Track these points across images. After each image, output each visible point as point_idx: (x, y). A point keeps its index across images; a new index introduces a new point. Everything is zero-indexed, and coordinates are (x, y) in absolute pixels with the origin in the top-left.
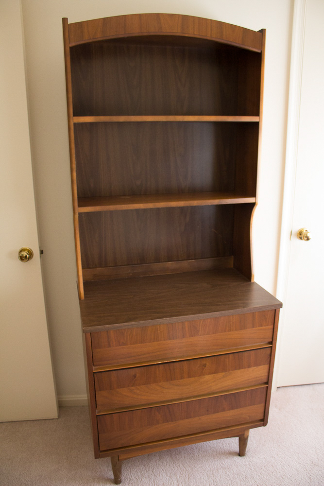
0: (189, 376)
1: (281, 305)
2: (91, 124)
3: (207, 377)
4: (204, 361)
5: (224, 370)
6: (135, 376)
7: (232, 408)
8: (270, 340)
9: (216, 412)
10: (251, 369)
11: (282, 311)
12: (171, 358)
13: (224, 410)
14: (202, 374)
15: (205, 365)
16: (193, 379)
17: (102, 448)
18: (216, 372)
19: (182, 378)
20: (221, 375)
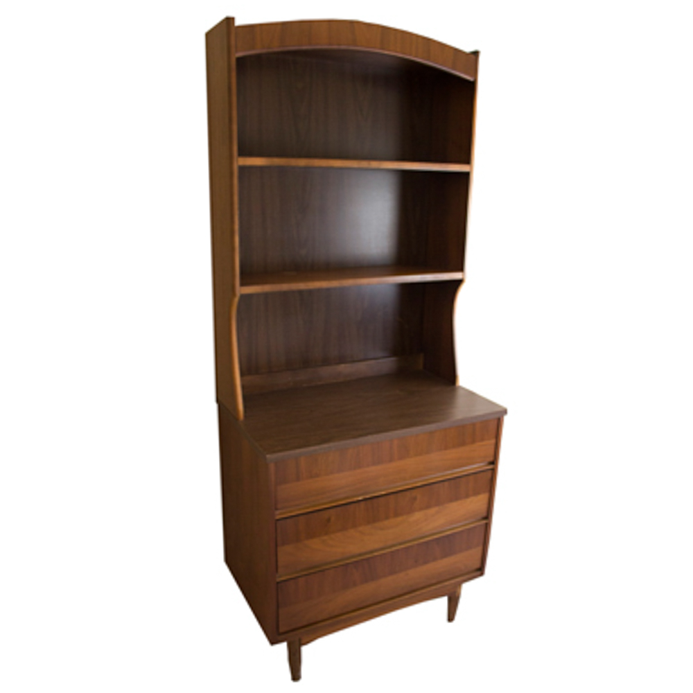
0: (397, 515)
1: (505, 412)
2: (261, 168)
3: (418, 515)
4: (414, 493)
5: (438, 503)
6: (329, 520)
7: (445, 555)
8: (491, 459)
9: (426, 562)
10: (469, 500)
11: (506, 419)
12: (375, 492)
13: (435, 559)
14: (411, 511)
15: (415, 499)
16: (400, 519)
17: (281, 630)
18: (428, 507)
19: (387, 518)
20: (433, 510)
